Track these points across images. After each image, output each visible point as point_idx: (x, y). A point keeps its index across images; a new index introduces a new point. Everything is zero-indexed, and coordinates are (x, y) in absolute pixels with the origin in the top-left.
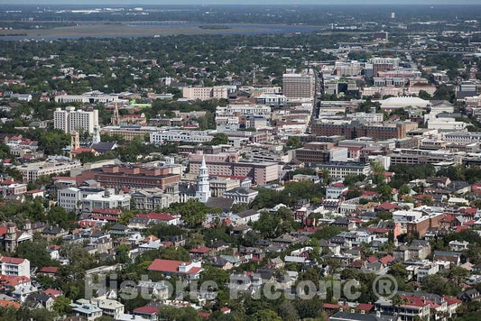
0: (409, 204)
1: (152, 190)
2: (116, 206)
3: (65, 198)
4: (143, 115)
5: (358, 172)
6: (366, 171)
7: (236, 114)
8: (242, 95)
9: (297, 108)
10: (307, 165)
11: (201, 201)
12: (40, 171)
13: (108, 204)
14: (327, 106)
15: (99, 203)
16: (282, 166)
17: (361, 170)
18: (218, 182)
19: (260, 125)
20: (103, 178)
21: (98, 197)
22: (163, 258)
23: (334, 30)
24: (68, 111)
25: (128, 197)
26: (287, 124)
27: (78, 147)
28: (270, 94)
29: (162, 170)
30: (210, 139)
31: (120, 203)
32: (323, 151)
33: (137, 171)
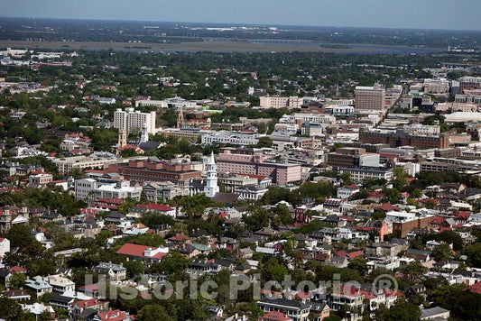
0: (410, 207)
1: (164, 183)
2: (125, 196)
3: (82, 188)
4: (209, 120)
5: (380, 177)
6: (388, 176)
7: (296, 122)
8: (313, 105)
9: (363, 119)
10: (335, 169)
11: (207, 195)
12: (75, 164)
13: (117, 194)
14: (392, 118)
15: (109, 193)
16: (309, 169)
17: (383, 174)
18: (235, 179)
19: (314, 132)
20: (126, 171)
21: (110, 188)
22: (135, 243)
23: (449, 53)
24: (128, 112)
25: (139, 189)
26: (341, 132)
27: (124, 144)
28: (343, 106)
29: (183, 166)
30: (255, 142)
31: (129, 194)
32: (353, 156)
33: (159, 167)
